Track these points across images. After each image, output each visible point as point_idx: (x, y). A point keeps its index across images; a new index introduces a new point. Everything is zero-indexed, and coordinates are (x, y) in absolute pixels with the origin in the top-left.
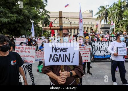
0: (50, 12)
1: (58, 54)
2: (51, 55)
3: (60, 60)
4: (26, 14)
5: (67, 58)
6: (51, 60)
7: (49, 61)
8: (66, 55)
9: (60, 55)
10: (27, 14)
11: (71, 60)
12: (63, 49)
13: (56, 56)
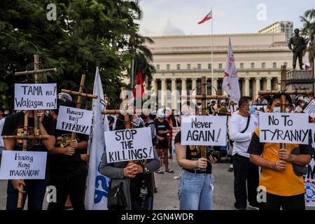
0: (151, 41)
1: (199, 130)
2: (190, 131)
3: (202, 138)
4: (88, 58)
5: (210, 136)
6: (190, 138)
7: (187, 140)
8: (209, 131)
9: (202, 132)
10: (91, 58)
11: (215, 139)
12: (206, 124)
13: (196, 133)
